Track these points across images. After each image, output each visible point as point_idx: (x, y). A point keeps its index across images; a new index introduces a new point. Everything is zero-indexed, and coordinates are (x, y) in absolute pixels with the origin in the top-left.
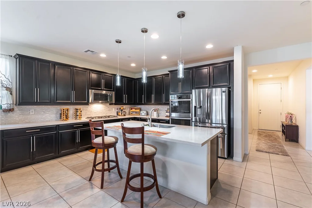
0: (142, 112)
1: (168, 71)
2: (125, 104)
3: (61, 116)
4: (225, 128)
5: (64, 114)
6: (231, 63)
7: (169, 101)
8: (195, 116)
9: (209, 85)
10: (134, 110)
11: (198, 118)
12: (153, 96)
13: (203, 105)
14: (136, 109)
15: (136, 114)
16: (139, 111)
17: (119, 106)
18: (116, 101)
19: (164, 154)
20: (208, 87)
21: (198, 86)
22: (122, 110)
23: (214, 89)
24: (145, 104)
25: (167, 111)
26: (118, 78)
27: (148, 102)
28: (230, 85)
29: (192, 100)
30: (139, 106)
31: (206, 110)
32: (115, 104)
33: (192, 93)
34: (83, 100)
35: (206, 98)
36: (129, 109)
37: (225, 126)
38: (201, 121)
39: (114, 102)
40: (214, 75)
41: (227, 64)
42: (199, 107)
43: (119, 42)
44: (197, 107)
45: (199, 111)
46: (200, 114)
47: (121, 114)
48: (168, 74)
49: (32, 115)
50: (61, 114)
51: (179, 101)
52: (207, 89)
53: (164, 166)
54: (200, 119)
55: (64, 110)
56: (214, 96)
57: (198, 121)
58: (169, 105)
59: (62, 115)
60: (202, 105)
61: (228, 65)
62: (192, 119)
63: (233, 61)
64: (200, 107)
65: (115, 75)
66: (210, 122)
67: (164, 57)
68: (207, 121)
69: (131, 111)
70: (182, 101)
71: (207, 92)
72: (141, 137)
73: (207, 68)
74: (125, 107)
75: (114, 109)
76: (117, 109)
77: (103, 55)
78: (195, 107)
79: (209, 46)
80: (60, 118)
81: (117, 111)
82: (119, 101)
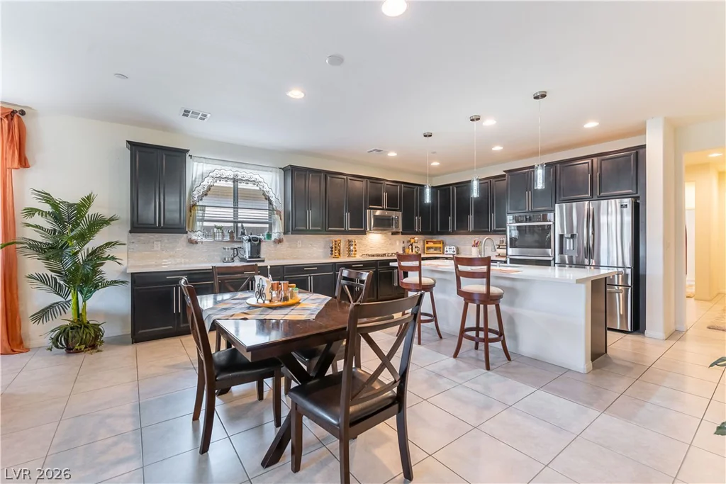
0: (448, 247)
1: (504, 171)
2: (417, 233)
3: (332, 251)
4: (627, 275)
5: (335, 247)
6: (641, 151)
7: (506, 227)
8: (561, 252)
9: (592, 194)
10: (431, 245)
11: (566, 256)
12: (471, 218)
13: (577, 232)
14: (434, 243)
15: (435, 252)
16: (441, 245)
17: (407, 237)
18: (404, 228)
19: (512, 303)
20: (589, 199)
21: (567, 198)
22: (412, 245)
23: (604, 203)
24: (453, 233)
25: (499, 246)
26: (428, 191)
27: (461, 228)
28: (637, 193)
29: (554, 223)
30: (441, 238)
31: (585, 242)
32: (403, 234)
33: (554, 210)
34: (359, 227)
35: (586, 219)
36: (422, 243)
37: (629, 271)
38: (575, 263)
39: (401, 230)
40: (603, 176)
41: (631, 154)
42: (569, 236)
43: (428, 135)
44: (566, 236)
45: (569, 244)
46: (572, 248)
47: (410, 250)
48: (504, 176)
49: (300, 248)
50: (332, 248)
51: (517, 226)
52: (587, 203)
53: (512, 321)
54: (571, 258)
55: (335, 241)
56: (603, 214)
57: (567, 262)
58: (506, 234)
59: (334, 249)
60: (575, 232)
61: (632, 156)
62: (554, 259)
63: (644, 147)
64: (573, 236)
65: (422, 186)
66: (594, 264)
67: (497, 148)
68: (586, 261)
69: (426, 245)
70: (526, 226)
71: (586, 207)
72: (485, 271)
73: (588, 163)
74: (417, 238)
75: (398, 243)
76: (404, 242)
77: (392, 154)
78: (562, 236)
79: (591, 125)
80: (332, 254)
81: (403, 245)
82: (408, 229)
